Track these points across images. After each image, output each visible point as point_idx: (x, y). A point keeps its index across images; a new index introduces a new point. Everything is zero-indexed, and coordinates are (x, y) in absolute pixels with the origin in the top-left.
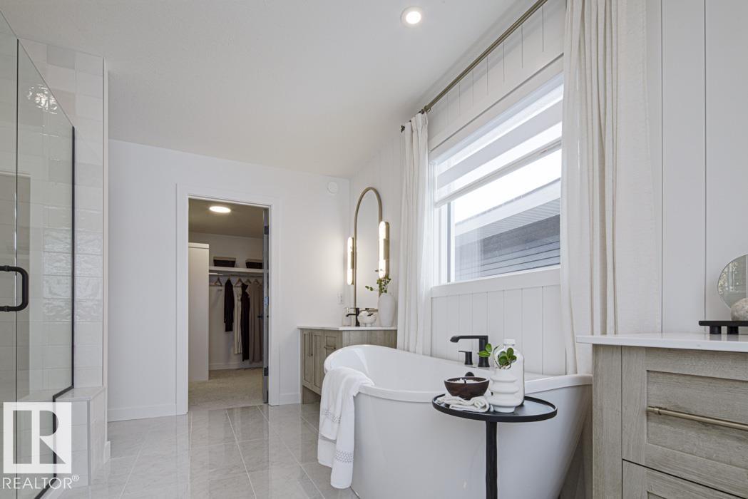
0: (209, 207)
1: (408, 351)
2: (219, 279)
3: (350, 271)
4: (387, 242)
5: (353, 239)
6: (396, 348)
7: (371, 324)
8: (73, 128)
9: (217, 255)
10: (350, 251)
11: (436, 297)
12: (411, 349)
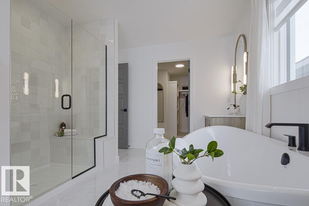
0: (175, 65)
1: (252, 132)
2: (184, 95)
3: (232, 84)
4: (247, 63)
5: (234, 67)
6: (245, 129)
7: (236, 113)
8: (106, 46)
9: (183, 85)
10: (232, 73)
11: (274, 95)
12: (253, 131)
